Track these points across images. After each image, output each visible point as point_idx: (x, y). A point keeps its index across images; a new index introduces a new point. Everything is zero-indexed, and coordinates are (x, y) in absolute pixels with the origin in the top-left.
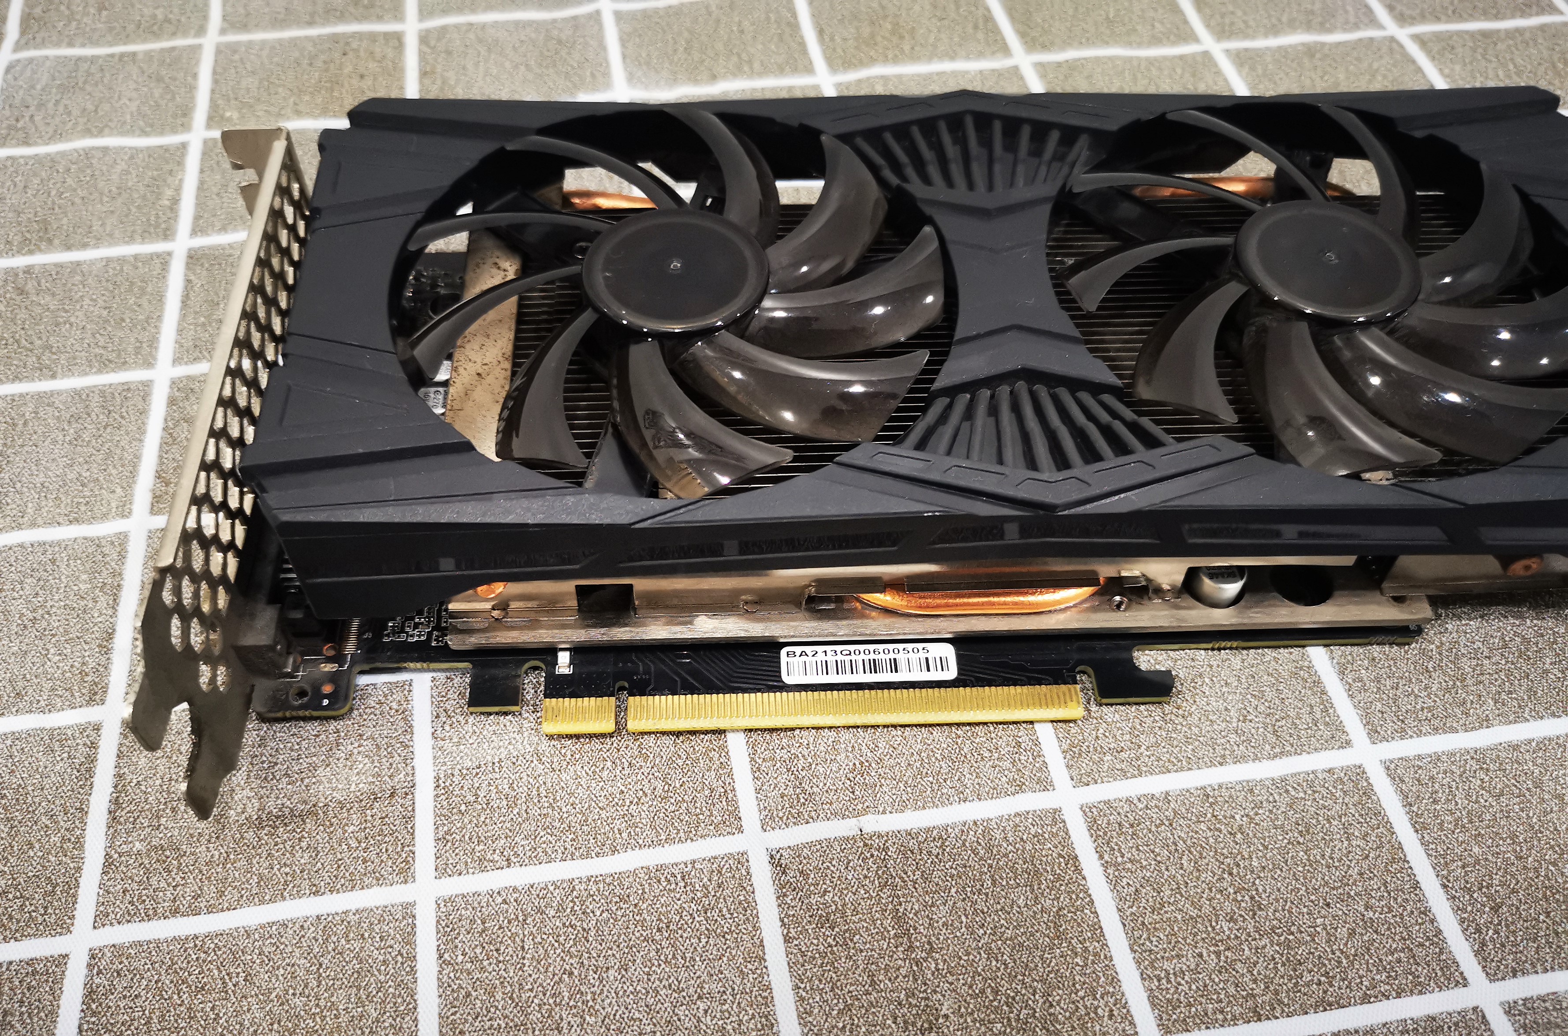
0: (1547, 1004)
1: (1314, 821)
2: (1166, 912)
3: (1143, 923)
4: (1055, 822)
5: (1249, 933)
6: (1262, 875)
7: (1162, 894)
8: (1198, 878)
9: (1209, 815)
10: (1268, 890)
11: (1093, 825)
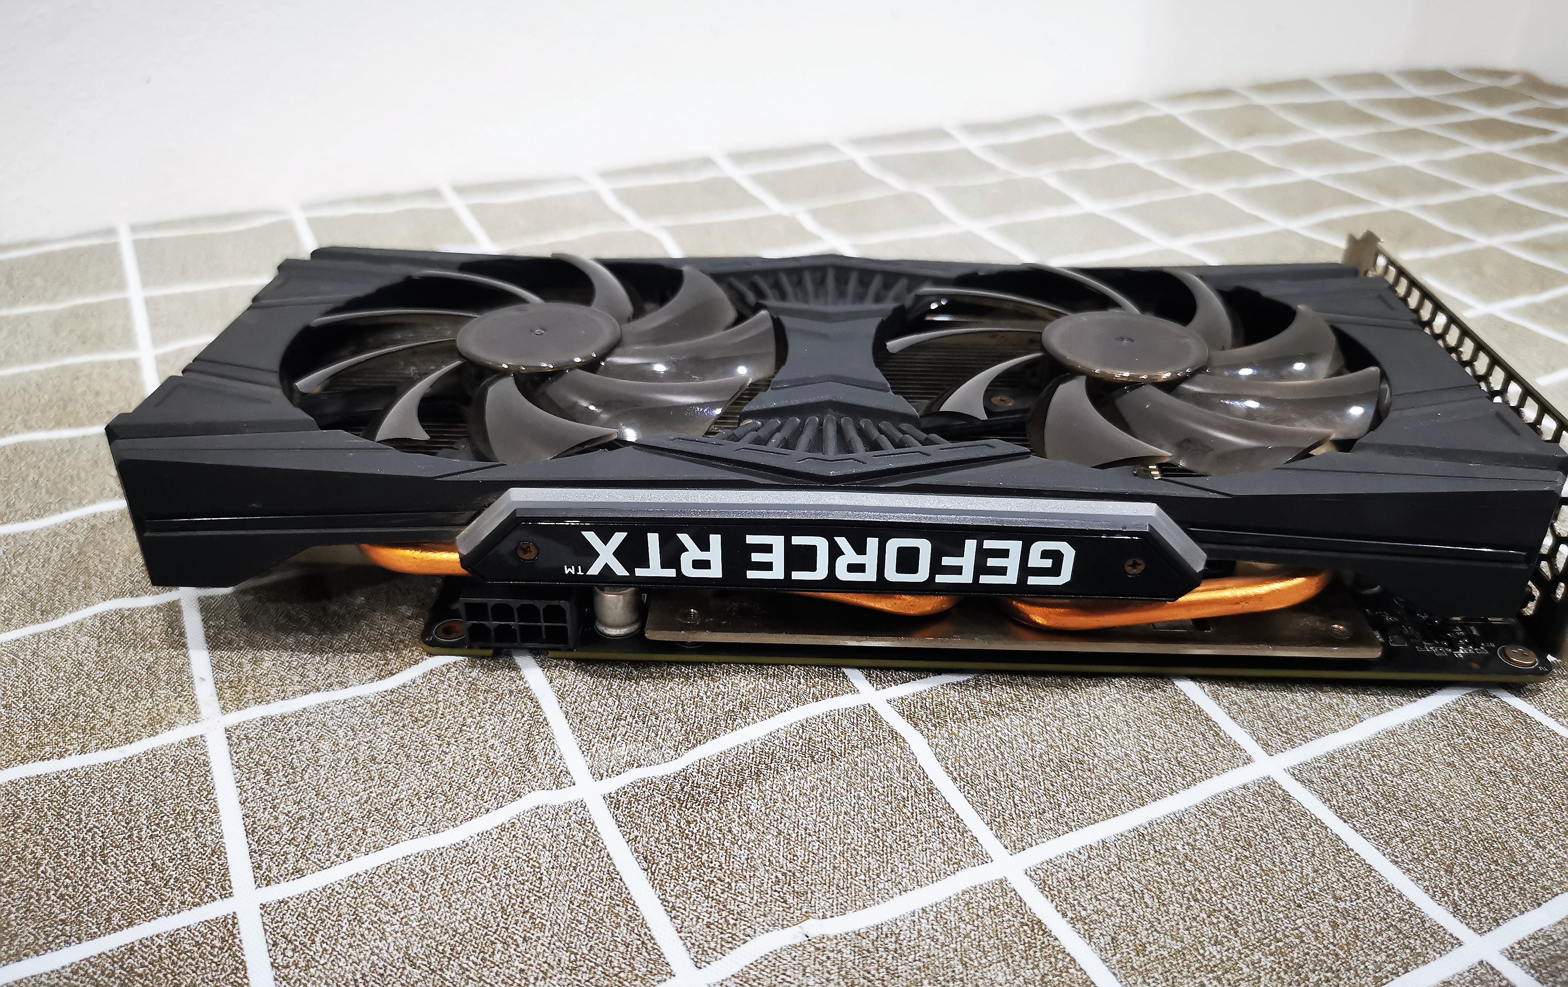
0: (1540, 941)
1: (1251, 834)
2: (1151, 952)
3: (1133, 968)
4: (1004, 892)
5: (1239, 950)
6: (1226, 894)
7: (1139, 936)
8: (1167, 912)
9: (1152, 852)
10: (1238, 907)
11: (1044, 887)
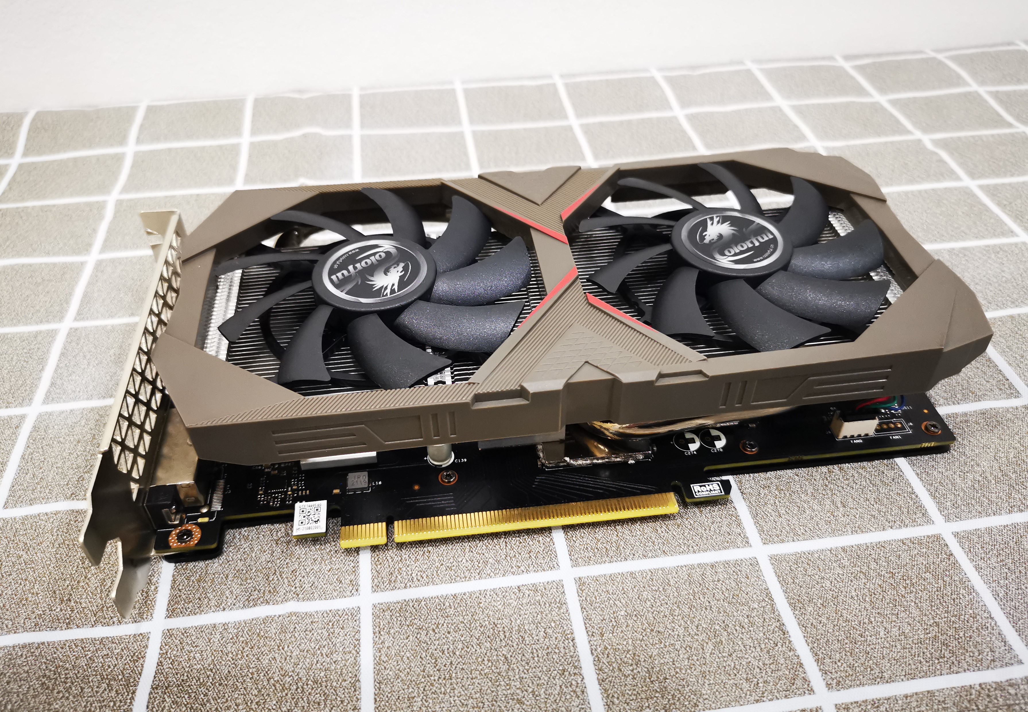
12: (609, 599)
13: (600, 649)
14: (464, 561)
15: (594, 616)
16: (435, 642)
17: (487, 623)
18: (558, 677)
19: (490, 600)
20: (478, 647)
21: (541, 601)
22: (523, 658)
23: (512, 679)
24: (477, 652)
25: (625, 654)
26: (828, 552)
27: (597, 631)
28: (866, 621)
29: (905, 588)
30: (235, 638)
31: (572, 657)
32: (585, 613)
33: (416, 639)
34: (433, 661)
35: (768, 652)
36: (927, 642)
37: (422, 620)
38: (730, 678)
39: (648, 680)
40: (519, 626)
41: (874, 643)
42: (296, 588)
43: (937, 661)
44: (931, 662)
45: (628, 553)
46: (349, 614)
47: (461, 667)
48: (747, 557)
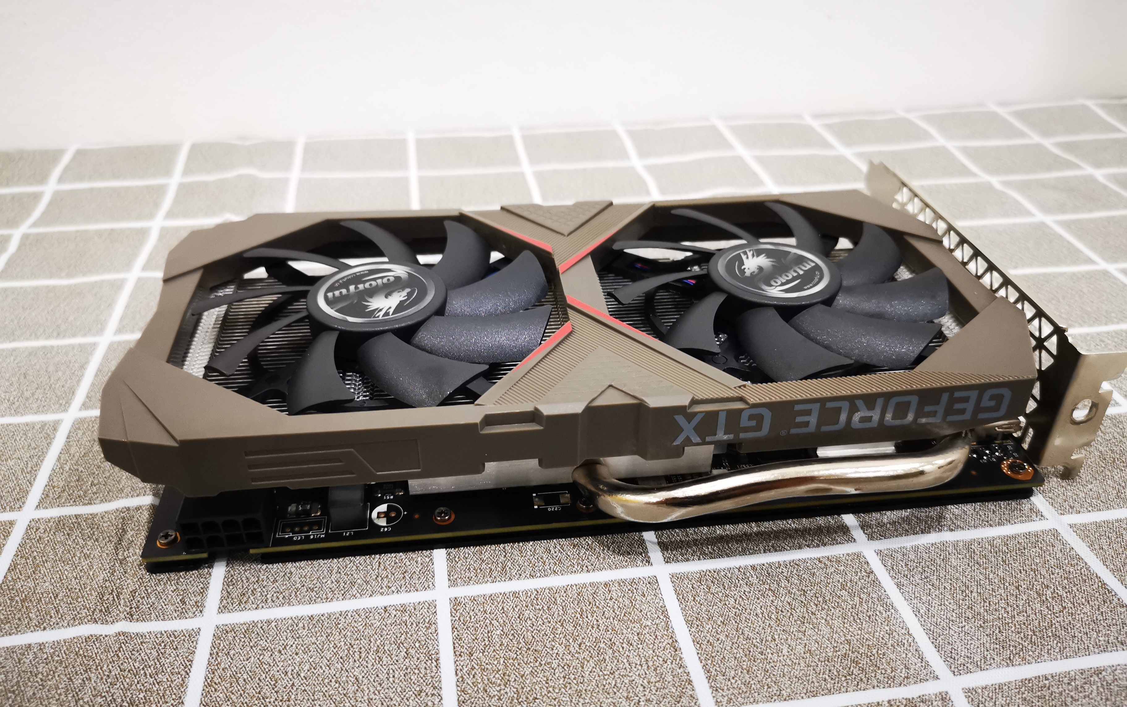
12: (485, 619)
13: (466, 669)
14: (329, 582)
15: (465, 636)
16: (279, 664)
17: (343, 643)
18: (412, 698)
19: (350, 621)
20: (328, 668)
21: (408, 622)
22: (377, 679)
23: (359, 700)
24: (325, 674)
25: (494, 674)
26: (736, 570)
27: (466, 651)
28: (769, 638)
29: (817, 605)
30: (50, 658)
31: (432, 677)
32: (456, 632)
33: (258, 661)
34: (272, 683)
35: (655, 670)
36: (836, 660)
37: (268, 641)
38: (608, 696)
39: (516, 701)
40: (378, 646)
41: (775, 660)
42: (131, 608)
43: (843, 679)
44: (837, 679)
45: (514, 574)
46: (187, 635)
47: (303, 689)
48: (646, 576)
